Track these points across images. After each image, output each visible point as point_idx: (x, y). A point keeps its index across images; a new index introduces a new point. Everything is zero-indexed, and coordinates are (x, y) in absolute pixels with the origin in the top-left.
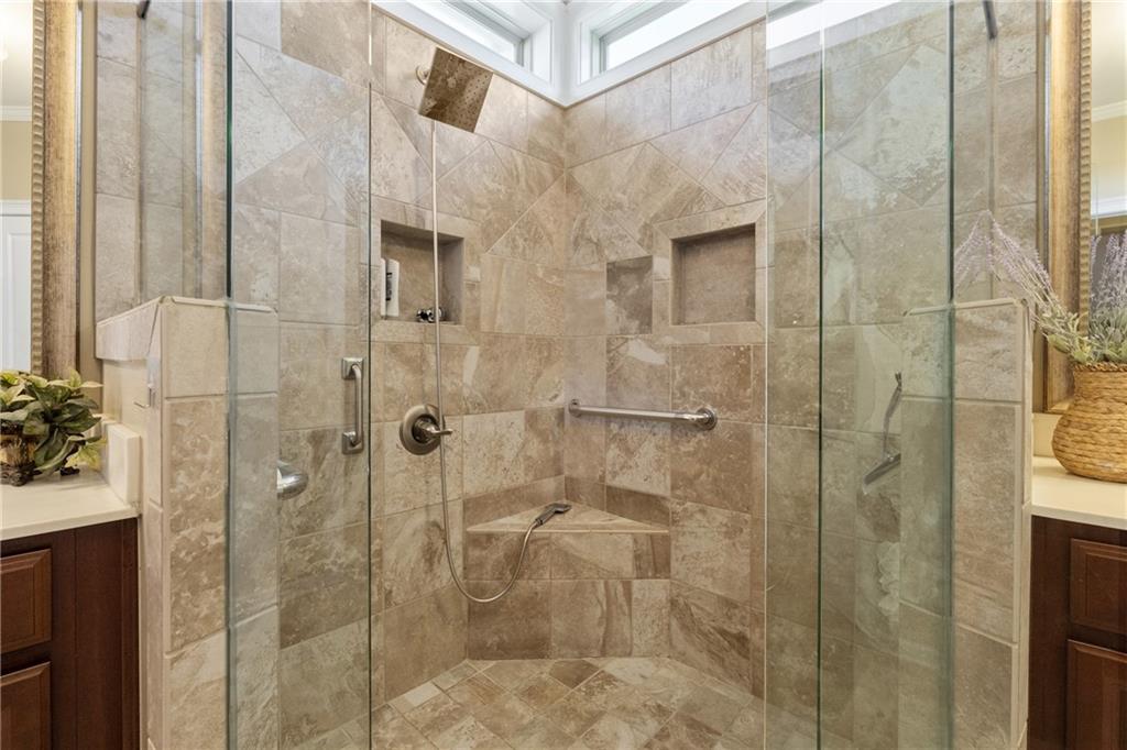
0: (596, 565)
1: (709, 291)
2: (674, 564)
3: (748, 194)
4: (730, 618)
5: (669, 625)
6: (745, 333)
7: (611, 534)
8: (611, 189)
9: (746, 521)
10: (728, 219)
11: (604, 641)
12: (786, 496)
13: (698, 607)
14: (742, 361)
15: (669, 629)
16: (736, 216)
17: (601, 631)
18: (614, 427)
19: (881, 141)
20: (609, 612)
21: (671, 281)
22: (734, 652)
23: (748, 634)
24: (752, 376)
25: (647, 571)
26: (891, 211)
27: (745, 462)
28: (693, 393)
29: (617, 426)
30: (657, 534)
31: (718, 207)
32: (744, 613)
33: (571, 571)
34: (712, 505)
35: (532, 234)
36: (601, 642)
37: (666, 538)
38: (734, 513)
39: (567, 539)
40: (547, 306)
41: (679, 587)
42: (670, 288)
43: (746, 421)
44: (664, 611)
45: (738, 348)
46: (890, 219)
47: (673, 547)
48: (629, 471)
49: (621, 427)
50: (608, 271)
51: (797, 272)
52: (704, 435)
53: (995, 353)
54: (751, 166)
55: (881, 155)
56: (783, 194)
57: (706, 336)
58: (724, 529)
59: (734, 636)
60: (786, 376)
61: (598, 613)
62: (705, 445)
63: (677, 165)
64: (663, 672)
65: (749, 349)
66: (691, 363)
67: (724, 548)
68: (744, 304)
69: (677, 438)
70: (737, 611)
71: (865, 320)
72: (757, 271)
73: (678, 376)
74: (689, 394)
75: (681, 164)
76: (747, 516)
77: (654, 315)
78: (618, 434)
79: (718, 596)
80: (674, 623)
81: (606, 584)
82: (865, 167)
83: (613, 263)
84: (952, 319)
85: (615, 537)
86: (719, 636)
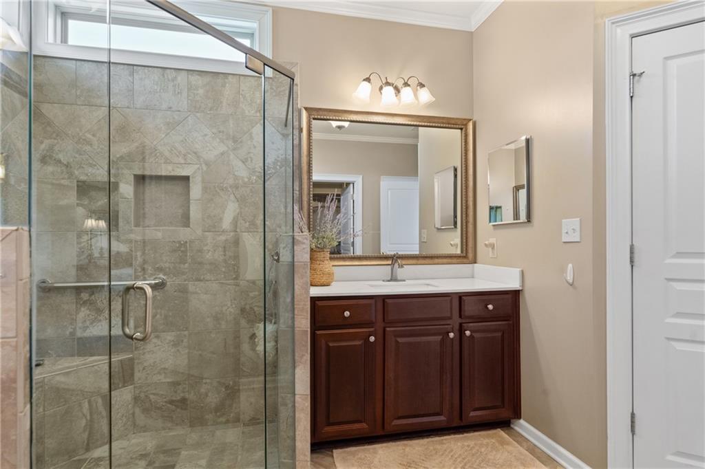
0: (81, 391)
1: (157, 208)
2: (137, 375)
3: (185, 159)
4: (176, 392)
5: (133, 414)
6: (184, 234)
7: (93, 366)
8: (81, 130)
9: (185, 335)
10: (173, 170)
11: (88, 441)
12: (208, 317)
13: (154, 394)
14: (182, 249)
15: (134, 416)
16: (178, 170)
17: (85, 435)
18: (85, 296)
19: (249, 153)
20: (92, 420)
21: (133, 200)
22: (178, 410)
23: (187, 396)
24: (188, 257)
25: (119, 385)
26: (252, 184)
27: (184, 304)
28: (150, 268)
29: (87, 295)
30: (124, 360)
31: (167, 161)
32: (184, 386)
33: (62, 400)
34: (164, 332)
35: (6, 149)
36: (86, 442)
37: (131, 360)
38: (178, 333)
39: (58, 378)
40: (17, 207)
41: (140, 387)
42: (133, 204)
43: (185, 281)
44: (130, 406)
45: (179, 242)
46: (253, 187)
47: (136, 364)
48: (99, 324)
49: (90, 295)
50: (78, 186)
51: (213, 205)
52: (159, 292)
53: (304, 249)
54: (188, 145)
55: (249, 159)
56: (206, 164)
57: (159, 235)
58: (172, 343)
59: (178, 401)
60: (207, 256)
61: (84, 422)
62: (159, 298)
63: (139, 130)
64: (133, 441)
65: (186, 242)
66: (149, 250)
67: (172, 354)
68: (180, 217)
69: (138, 296)
70: (180, 386)
71: (243, 230)
72: (191, 201)
73: (139, 259)
74: (148, 269)
75: (141, 131)
76: (186, 333)
77: (120, 220)
78: (89, 300)
79: (168, 382)
80: (137, 411)
81: (89, 402)
82: (243, 162)
83: (84, 182)
84: (293, 238)
85: (96, 367)
86: (169, 405)
